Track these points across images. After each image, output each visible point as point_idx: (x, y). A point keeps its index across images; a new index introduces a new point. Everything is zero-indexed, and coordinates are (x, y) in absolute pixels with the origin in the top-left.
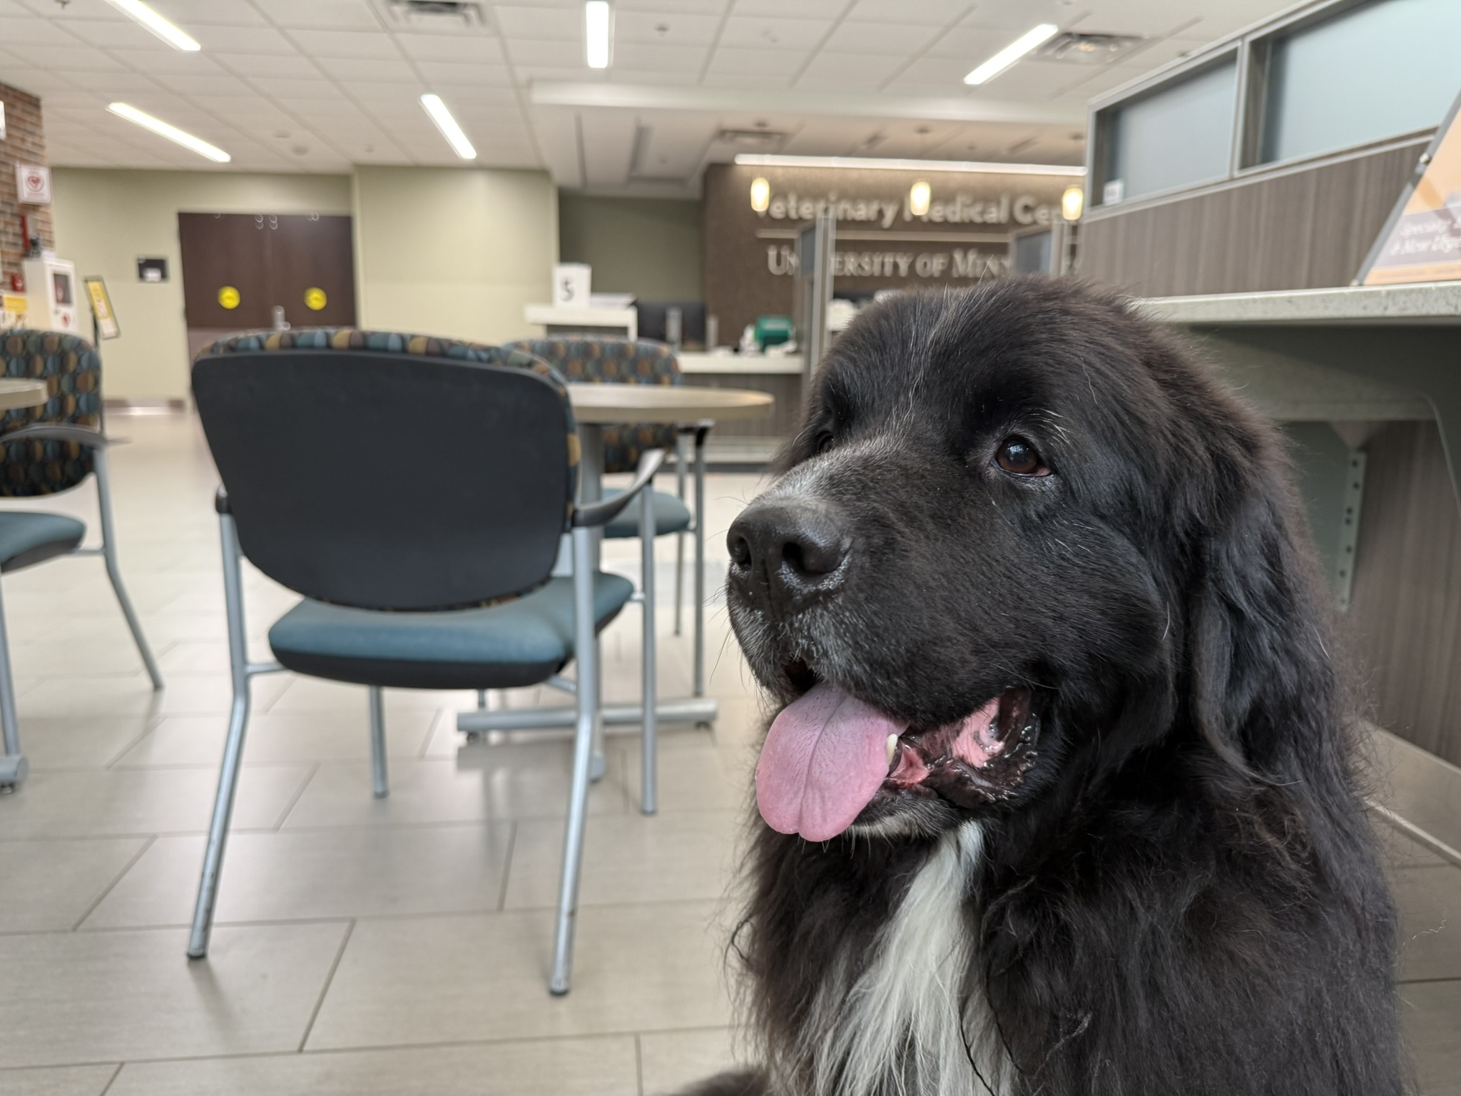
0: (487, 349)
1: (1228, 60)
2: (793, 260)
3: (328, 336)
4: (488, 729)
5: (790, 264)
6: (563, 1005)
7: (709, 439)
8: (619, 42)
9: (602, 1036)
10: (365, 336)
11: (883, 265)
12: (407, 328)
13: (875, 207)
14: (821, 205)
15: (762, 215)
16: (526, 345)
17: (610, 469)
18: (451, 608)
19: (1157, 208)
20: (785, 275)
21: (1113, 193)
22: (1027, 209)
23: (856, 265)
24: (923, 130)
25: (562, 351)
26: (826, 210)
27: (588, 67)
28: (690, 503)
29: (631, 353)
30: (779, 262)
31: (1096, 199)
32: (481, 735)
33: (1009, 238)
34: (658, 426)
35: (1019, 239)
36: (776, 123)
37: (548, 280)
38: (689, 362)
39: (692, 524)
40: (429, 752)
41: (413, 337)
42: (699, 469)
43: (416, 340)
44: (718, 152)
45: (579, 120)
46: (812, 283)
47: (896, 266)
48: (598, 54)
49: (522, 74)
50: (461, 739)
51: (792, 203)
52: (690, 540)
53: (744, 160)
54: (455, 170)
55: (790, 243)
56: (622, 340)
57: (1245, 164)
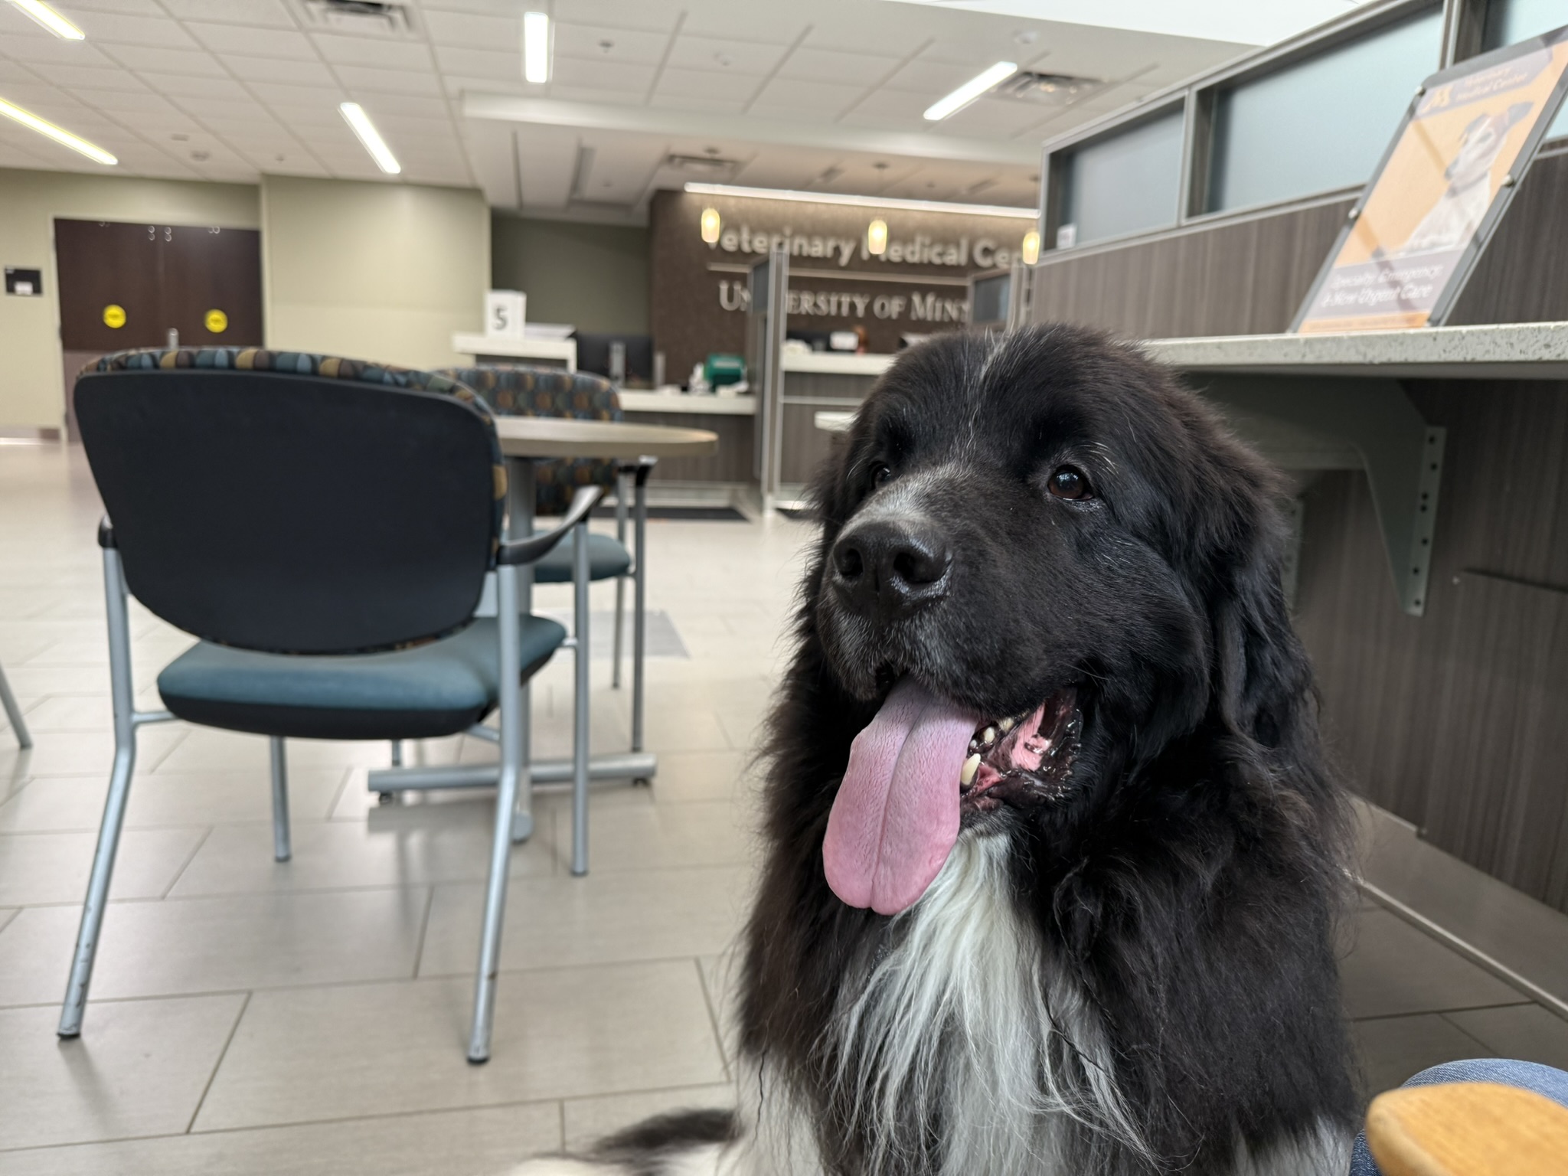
0: (405, 373)
1: (1175, 109)
2: (746, 296)
3: (231, 356)
4: (402, 789)
5: (742, 299)
6: (482, 1073)
7: (650, 483)
8: (560, 57)
9: (524, 1103)
10: (272, 356)
11: (839, 305)
12: (318, 349)
13: (831, 244)
14: (776, 240)
15: (713, 247)
16: (451, 372)
17: (542, 511)
18: (362, 650)
19: (1108, 254)
20: (738, 311)
21: (1066, 237)
22: (987, 252)
23: (811, 304)
24: (881, 166)
25: (491, 382)
26: (780, 245)
27: (527, 81)
28: (630, 547)
29: (568, 386)
30: (731, 298)
31: (1050, 243)
32: (395, 795)
33: (968, 282)
34: (596, 462)
35: (977, 283)
36: (726, 152)
37: (479, 308)
38: (631, 399)
39: (632, 569)
40: (335, 814)
41: (324, 358)
42: (641, 514)
43: (328, 361)
44: (667, 178)
45: (515, 136)
46: (765, 321)
47: (853, 307)
48: (537, 68)
49: (453, 85)
50: (373, 799)
51: (745, 235)
52: (629, 585)
53: (693, 188)
54: (374, 185)
55: (742, 278)
56: (560, 372)
57: (1192, 212)
